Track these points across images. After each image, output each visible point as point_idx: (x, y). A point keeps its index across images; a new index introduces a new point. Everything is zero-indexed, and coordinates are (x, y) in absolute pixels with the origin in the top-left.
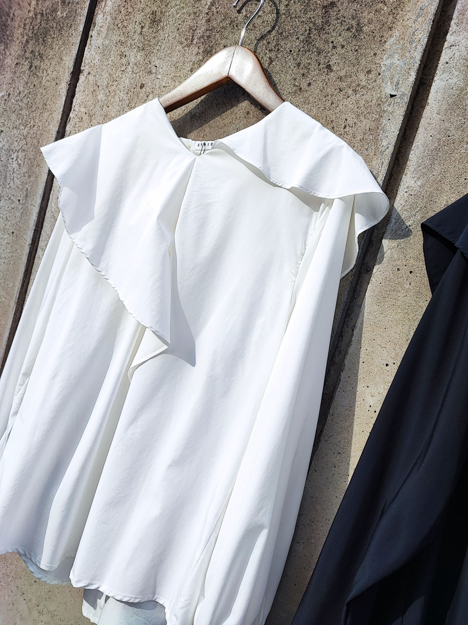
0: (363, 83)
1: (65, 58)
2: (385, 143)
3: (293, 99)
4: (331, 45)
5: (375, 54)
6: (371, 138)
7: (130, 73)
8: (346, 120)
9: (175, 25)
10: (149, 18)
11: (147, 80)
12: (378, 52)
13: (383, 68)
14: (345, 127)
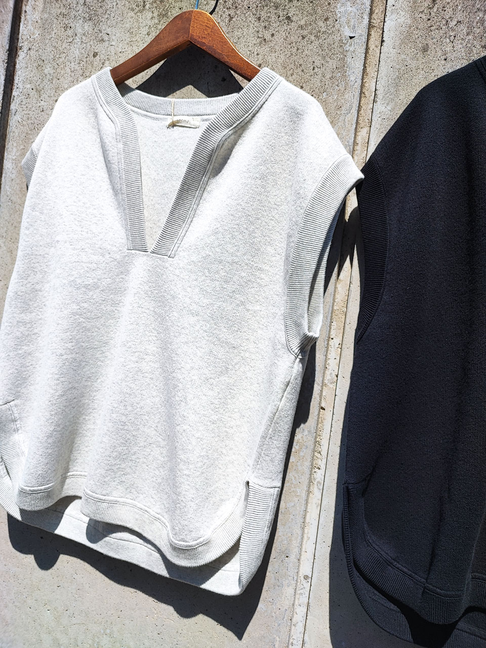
0: (323, 29)
2: (352, 78)
3: (259, 50)
6: (339, 75)
7: (79, 43)
8: (314, 62)
11: (99, 48)
13: (339, 15)
14: (314, 69)
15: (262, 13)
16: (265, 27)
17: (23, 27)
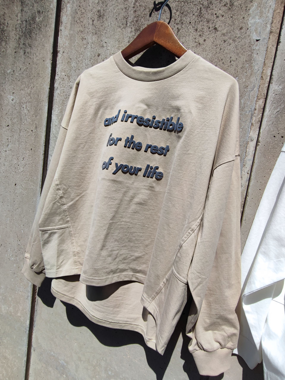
0: (238, 35)
1: (46, 45)
2: (256, 68)
3: (195, 50)
4: (215, 16)
5: (244, 18)
6: (248, 66)
7: (90, 48)
8: (231, 57)
9: (114, 17)
10: (97, 14)
11: (101, 51)
12: (245, 16)
13: (250, 25)
14: (230, 62)
15: (199, 26)
16: (200, 35)
17: (60, 39)
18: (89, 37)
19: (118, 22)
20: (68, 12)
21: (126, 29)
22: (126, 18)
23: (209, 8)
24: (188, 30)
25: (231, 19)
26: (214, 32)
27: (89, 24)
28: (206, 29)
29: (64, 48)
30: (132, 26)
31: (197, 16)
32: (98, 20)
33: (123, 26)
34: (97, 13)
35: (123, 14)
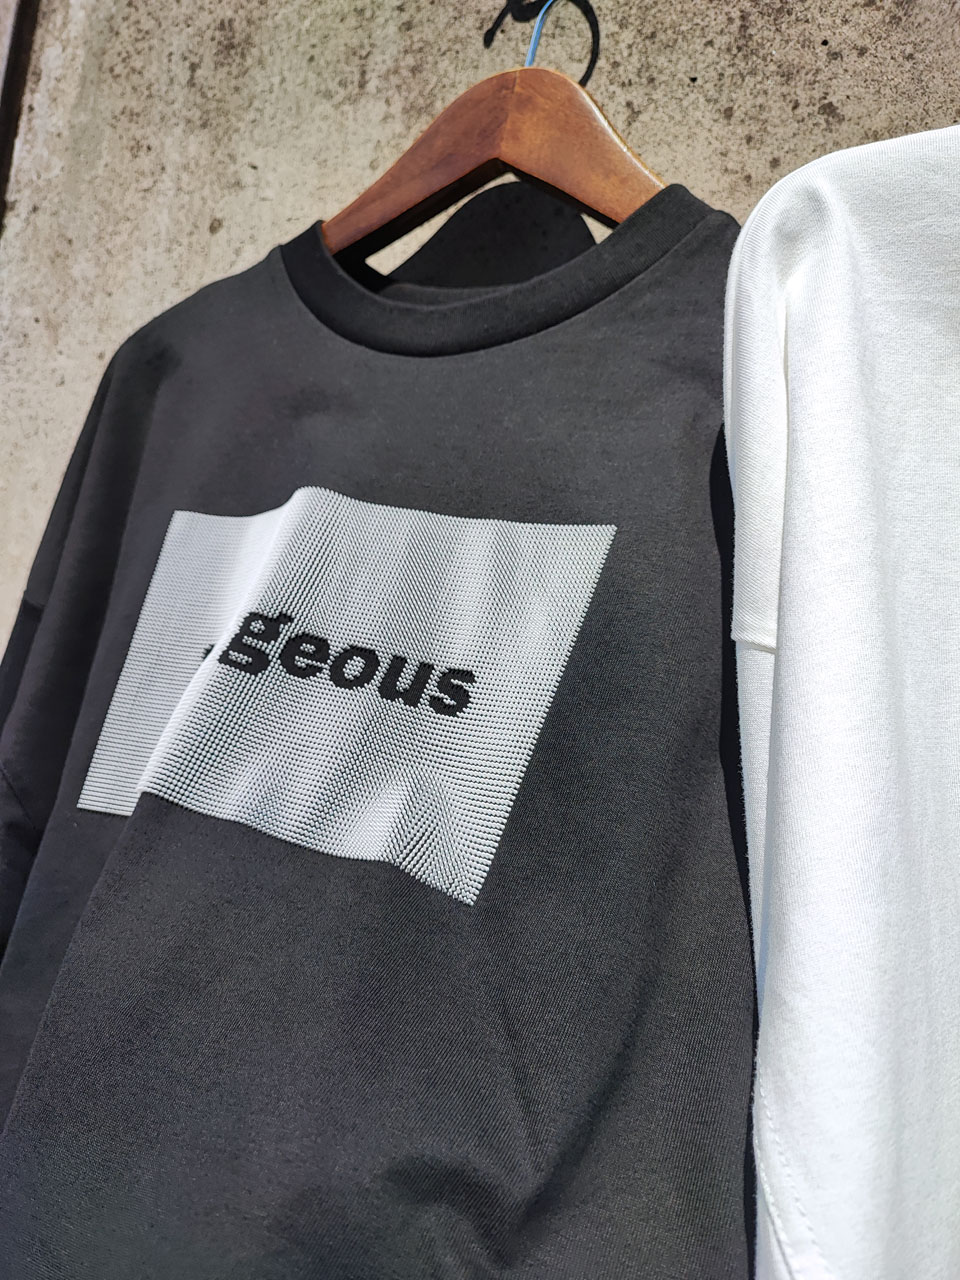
15: (738, 95)
16: (749, 139)
17: (21, 150)
18: (169, 141)
19: (319, 74)
20: (74, 30)
21: (360, 105)
22: (360, 56)
23: (789, 13)
24: (684, 112)
25: (908, 65)
26: (824, 125)
27: (172, 81)
28: (776, 110)
29: (38, 189)
30: (390, 93)
31: (729, 50)
32: (218, 65)
33: (342, 93)
34: (218, 34)
35: (347, 35)
